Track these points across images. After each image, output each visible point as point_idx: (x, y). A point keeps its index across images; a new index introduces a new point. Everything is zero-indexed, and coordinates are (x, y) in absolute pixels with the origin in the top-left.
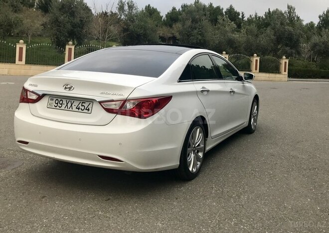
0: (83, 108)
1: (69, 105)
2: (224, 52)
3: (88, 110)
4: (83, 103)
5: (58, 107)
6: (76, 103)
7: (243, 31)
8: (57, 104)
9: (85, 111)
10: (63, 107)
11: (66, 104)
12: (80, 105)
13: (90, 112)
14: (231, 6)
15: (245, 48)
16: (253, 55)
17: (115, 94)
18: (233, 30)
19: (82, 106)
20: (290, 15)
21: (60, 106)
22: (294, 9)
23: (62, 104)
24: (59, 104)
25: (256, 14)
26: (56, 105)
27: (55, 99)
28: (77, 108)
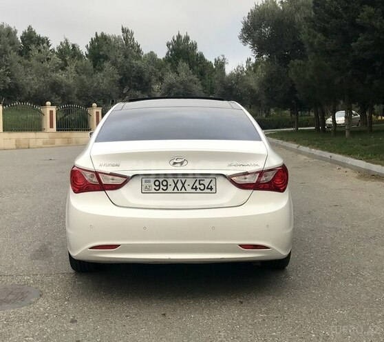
0: (202, 187)
1: (180, 185)
2: (48, 103)
3: (211, 189)
4: (200, 181)
5: (161, 191)
6: (190, 182)
7: (71, 68)
8: (159, 185)
9: (206, 191)
10: (170, 189)
11: (173, 185)
12: (197, 184)
13: (214, 191)
14: (30, 28)
15: (77, 95)
16: (90, 106)
17: (248, 165)
18: (56, 67)
19: (200, 184)
20: (127, 42)
21: (165, 188)
22: (132, 34)
23: (167, 185)
24: (162, 187)
25: (66, 40)
26: (157, 188)
27: (152, 180)
28: (192, 188)
